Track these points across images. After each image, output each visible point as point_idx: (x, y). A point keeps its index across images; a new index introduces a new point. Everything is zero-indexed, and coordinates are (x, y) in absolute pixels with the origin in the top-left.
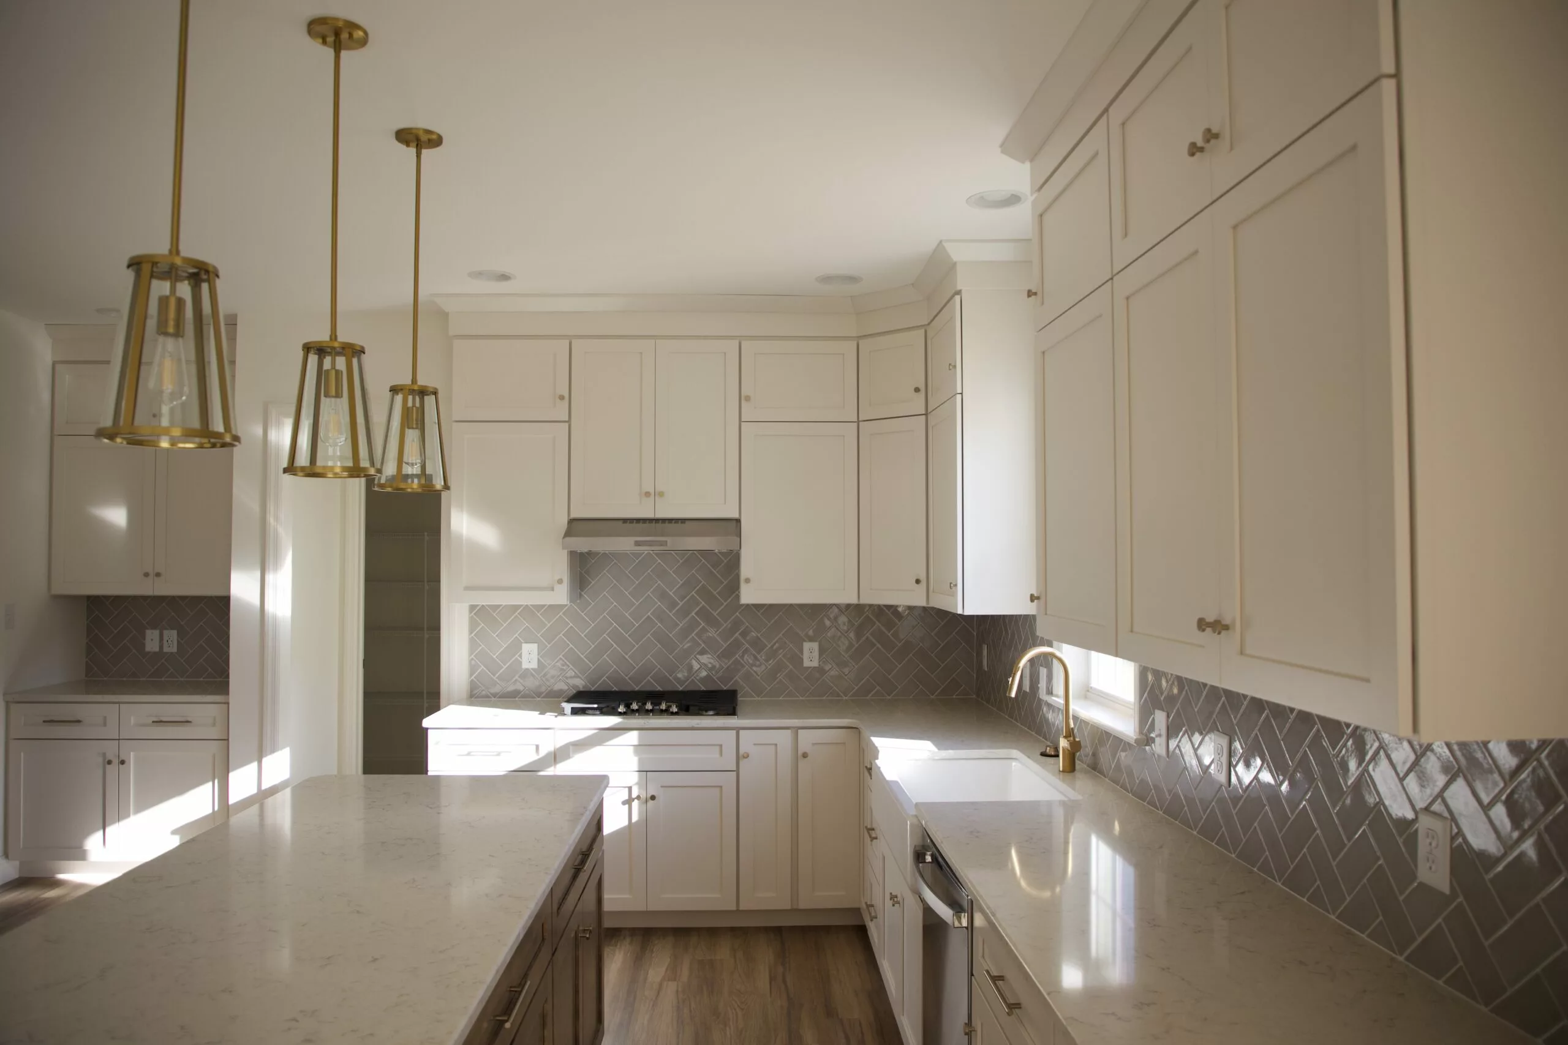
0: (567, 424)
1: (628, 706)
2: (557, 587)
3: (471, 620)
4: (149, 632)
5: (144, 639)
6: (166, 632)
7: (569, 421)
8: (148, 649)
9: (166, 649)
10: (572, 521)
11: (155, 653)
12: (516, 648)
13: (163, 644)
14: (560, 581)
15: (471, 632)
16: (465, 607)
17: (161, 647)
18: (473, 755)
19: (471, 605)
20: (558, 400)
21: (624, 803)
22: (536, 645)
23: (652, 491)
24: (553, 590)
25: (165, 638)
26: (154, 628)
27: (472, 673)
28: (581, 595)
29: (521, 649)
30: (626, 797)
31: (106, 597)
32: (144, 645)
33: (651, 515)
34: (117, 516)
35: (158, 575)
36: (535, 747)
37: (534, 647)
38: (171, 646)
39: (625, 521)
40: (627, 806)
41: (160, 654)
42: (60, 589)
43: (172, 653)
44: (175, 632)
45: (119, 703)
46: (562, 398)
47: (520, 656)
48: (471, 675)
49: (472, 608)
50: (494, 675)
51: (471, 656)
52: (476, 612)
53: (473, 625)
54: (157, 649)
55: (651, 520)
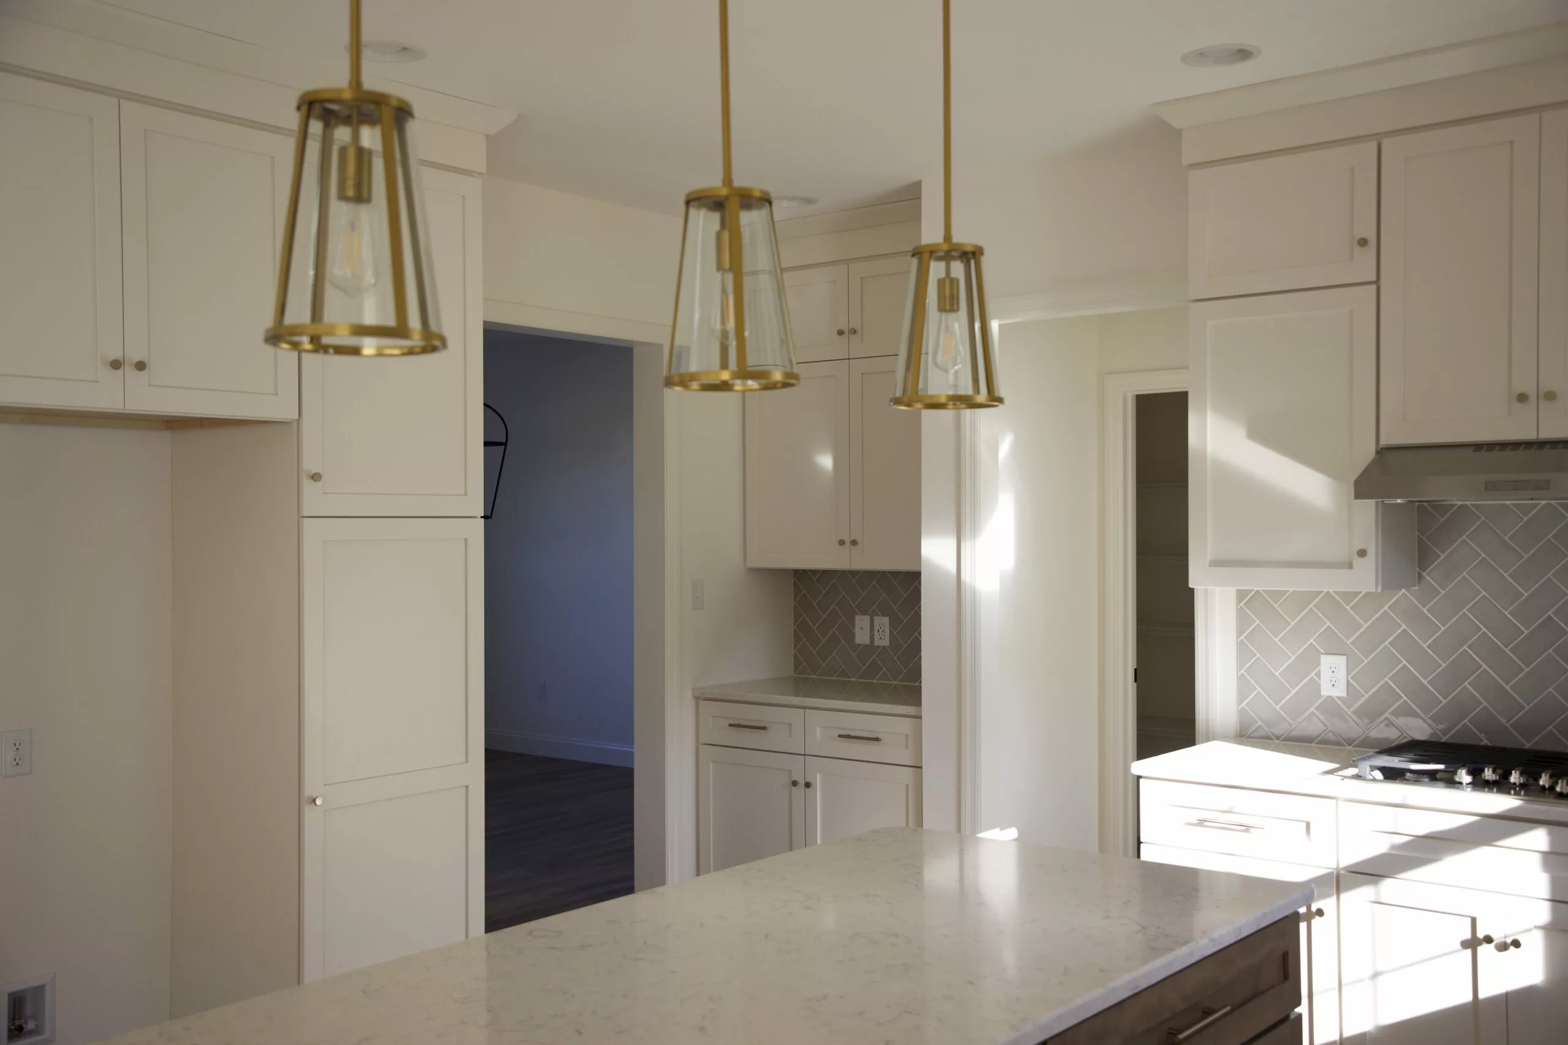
0: (1374, 287)
1: (1476, 773)
2: (1358, 562)
3: (1240, 612)
4: (858, 618)
5: (854, 628)
6: (877, 619)
7: (1377, 282)
8: (858, 641)
9: (877, 643)
10: (1383, 452)
11: (865, 646)
12: (1310, 661)
13: (874, 634)
14: (1362, 553)
15: (1239, 634)
16: (1231, 592)
17: (872, 638)
18: (1207, 826)
19: (1240, 590)
20: (1357, 248)
21: (1465, 944)
22: (1344, 658)
23: (1532, 393)
24: (1350, 566)
25: (876, 627)
26: (864, 613)
27: (1241, 698)
28: (1420, 576)
29: (1319, 664)
30: (1468, 935)
31: (814, 572)
32: (853, 635)
33: (1530, 435)
34: (826, 461)
35: (854, 543)
36: (1304, 825)
37: (1340, 662)
38: (883, 638)
39: (1478, 447)
40: (1469, 952)
41: (871, 648)
42: (758, 561)
43: (884, 647)
44: (886, 620)
45: (804, 708)
46: (1363, 242)
47: (1318, 675)
48: (1240, 701)
49: (1241, 595)
50: (1277, 705)
51: (1240, 671)
52: (1247, 601)
53: (1242, 622)
54: (867, 642)
55: (1528, 445)
